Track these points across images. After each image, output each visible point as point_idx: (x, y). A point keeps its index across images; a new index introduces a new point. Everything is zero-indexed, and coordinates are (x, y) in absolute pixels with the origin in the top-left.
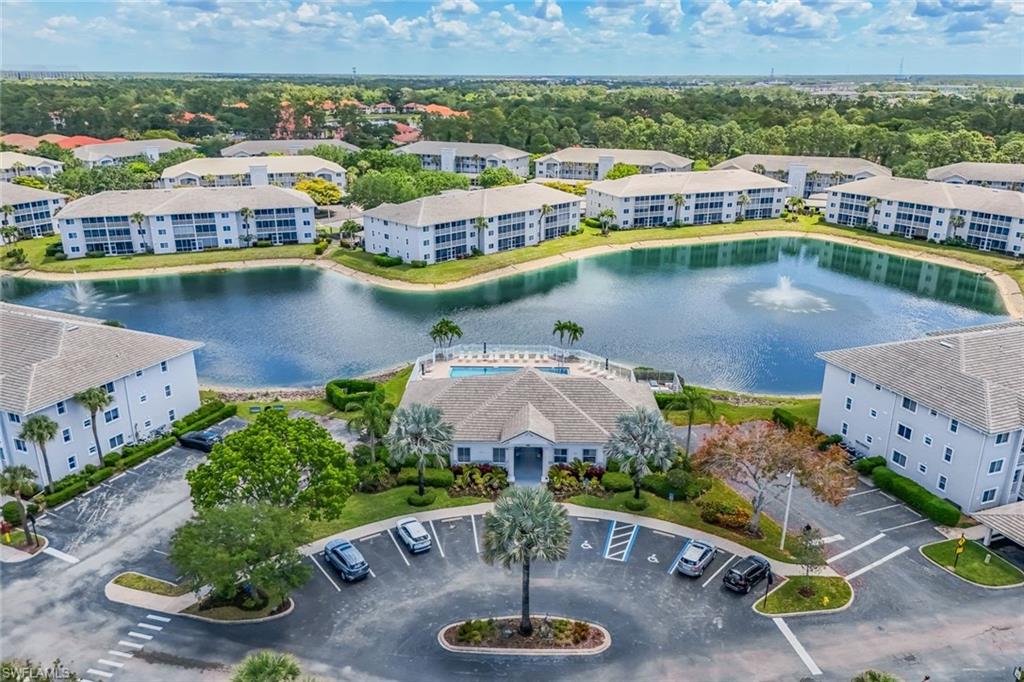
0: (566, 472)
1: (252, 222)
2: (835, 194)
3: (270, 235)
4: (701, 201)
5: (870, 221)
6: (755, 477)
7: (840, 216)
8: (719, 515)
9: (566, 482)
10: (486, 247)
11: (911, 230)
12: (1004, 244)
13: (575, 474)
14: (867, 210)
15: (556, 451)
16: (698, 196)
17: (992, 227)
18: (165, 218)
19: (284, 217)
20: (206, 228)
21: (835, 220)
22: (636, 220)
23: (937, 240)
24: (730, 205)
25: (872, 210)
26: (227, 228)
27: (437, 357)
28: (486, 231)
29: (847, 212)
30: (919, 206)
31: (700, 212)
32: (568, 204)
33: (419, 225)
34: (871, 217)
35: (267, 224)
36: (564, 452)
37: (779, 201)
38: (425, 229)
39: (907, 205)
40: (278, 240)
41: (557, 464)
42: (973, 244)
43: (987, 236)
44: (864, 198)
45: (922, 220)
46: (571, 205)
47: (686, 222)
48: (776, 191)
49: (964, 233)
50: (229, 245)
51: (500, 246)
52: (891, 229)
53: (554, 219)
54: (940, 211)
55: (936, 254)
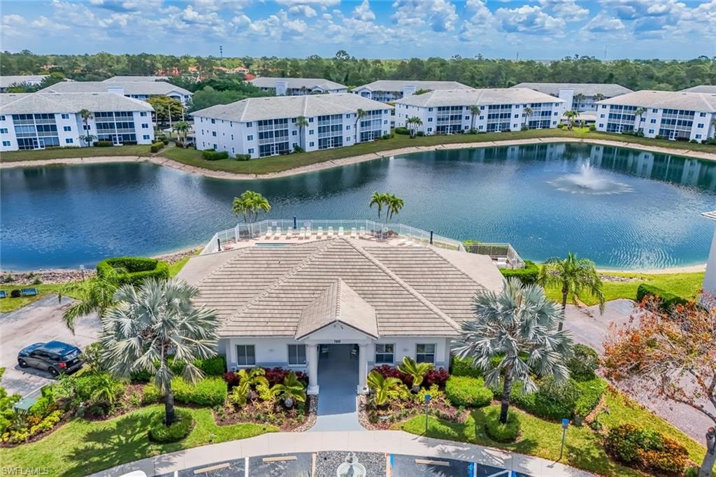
0: (394, 380)
1: (92, 123)
2: (604, 106)
3: (110, 136)
4: (494, 112)
5: (636, 127)
6: (710, 394)
7: (609, 125)
8: (640, 451)
9: (393, 394)
10: (307, 145)
11: (674, 133)
13: (407, 380)
14: (633, 118)
15: (378, 347)
16: (490, 107)
18: (6, 117)
19: (122, 120)
20: (47, 128)
21: (604, 129)
22: (438, 128)
23: (699, 141)
24: (516, 116)
25: (638, 118)
26: (67, 129)
27: (241, 233)
28: (307, 129)
29: (615, 121)
30: (682, 112)
31: (492, 121)
32: (381, 111)
33: (242, 120)
34: (637, 125)
35: (105, 126)
36: (390, 347)
37: (556, 114)
38: (249, 124)
39: (671, 111)
40: (118, 141)
41: (380, 365)
44: (631, 108)
45: (685, 123)
46: (383, 112)
47: (481, 130)
48: (554, 105)
50: (70, 144)
51: (320, 144)
52: (657, 133)
53: (368, 123)
54: (702, 115)
55: (701, 151)
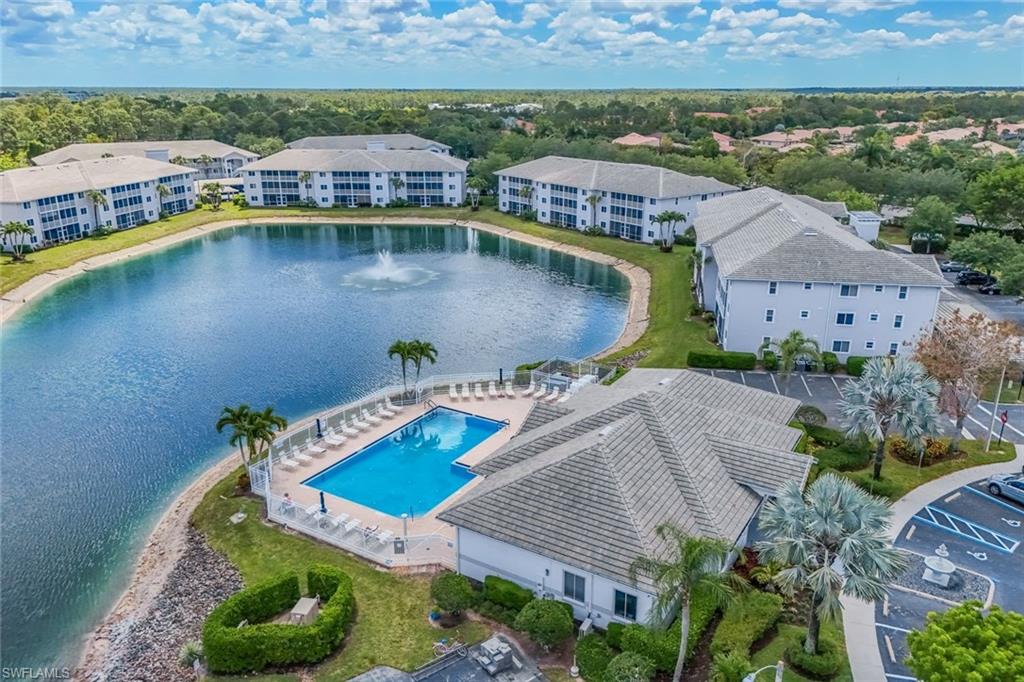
2: (252, 173)
4: (119, 197)
5: (303, 196)
7: (265, 196)
11: (352, 199)
12: (441, 198)
14: (296, 185)
16: (114, 190)
17: (427, 184)
21: (260, 202)
22: (47, 234)
23: (383, 204)
24: (149, 199)
25: (302, 186)
29: (273, 191)
30: (354, 174)
31: (121, 211)
34: (303, 192)
37: (190, 189)
39: (341, 174)
42: (415, 202)
43: (425, 192)
44: (289, 173)
45: (361, 187)
47: (110, 228)
48: (184, 177)
49: (403, 193)
52: (332, 201)
54: (377, 175)
55: (396, 216)
